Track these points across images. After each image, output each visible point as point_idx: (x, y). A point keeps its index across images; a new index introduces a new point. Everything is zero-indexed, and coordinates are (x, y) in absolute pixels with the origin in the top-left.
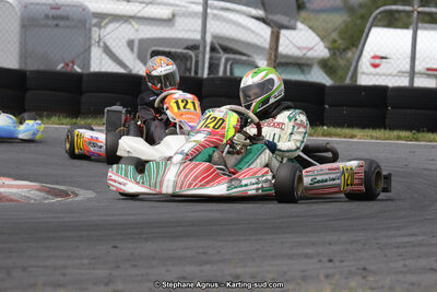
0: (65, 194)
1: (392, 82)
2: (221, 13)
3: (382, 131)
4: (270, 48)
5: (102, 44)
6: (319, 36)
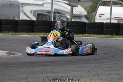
0: (13, 54)
1: (105, 21)
2: (57, 3)
3: (103, 35)
4: (71, 12)
5: (23, 12)
6: (84, 9)
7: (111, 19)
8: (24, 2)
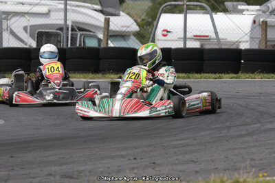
1: (173, 46)
4: (105, 28)
5: (9, 29)
7: (185, 39)
8: (10, 10)
